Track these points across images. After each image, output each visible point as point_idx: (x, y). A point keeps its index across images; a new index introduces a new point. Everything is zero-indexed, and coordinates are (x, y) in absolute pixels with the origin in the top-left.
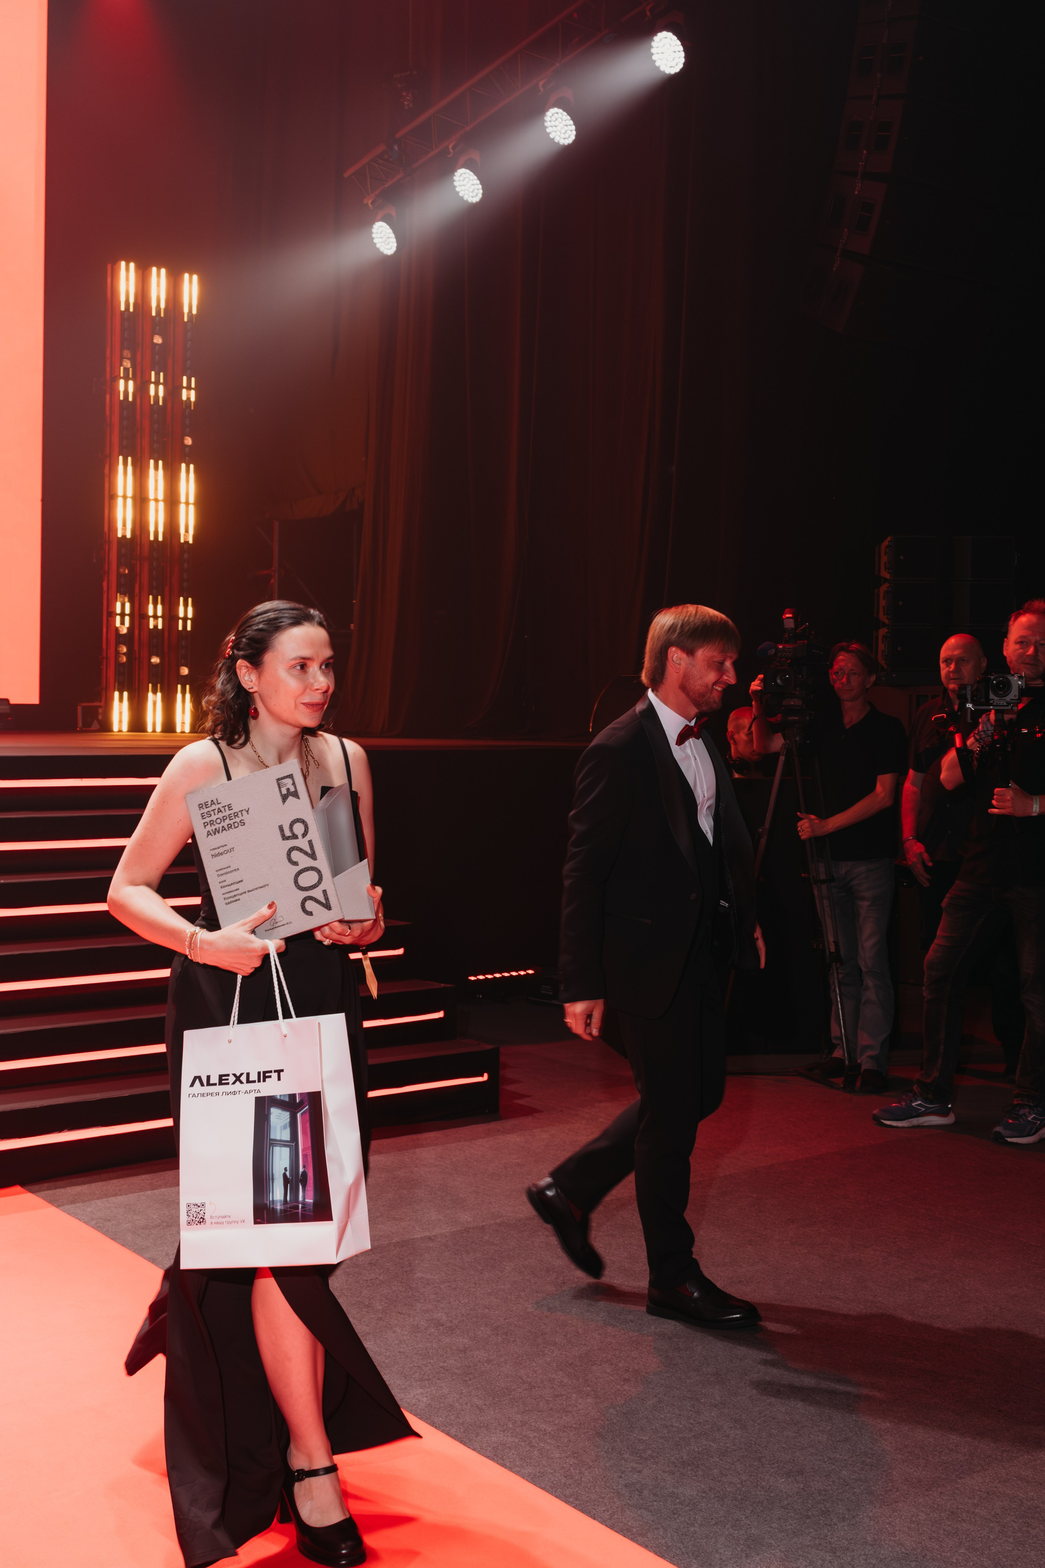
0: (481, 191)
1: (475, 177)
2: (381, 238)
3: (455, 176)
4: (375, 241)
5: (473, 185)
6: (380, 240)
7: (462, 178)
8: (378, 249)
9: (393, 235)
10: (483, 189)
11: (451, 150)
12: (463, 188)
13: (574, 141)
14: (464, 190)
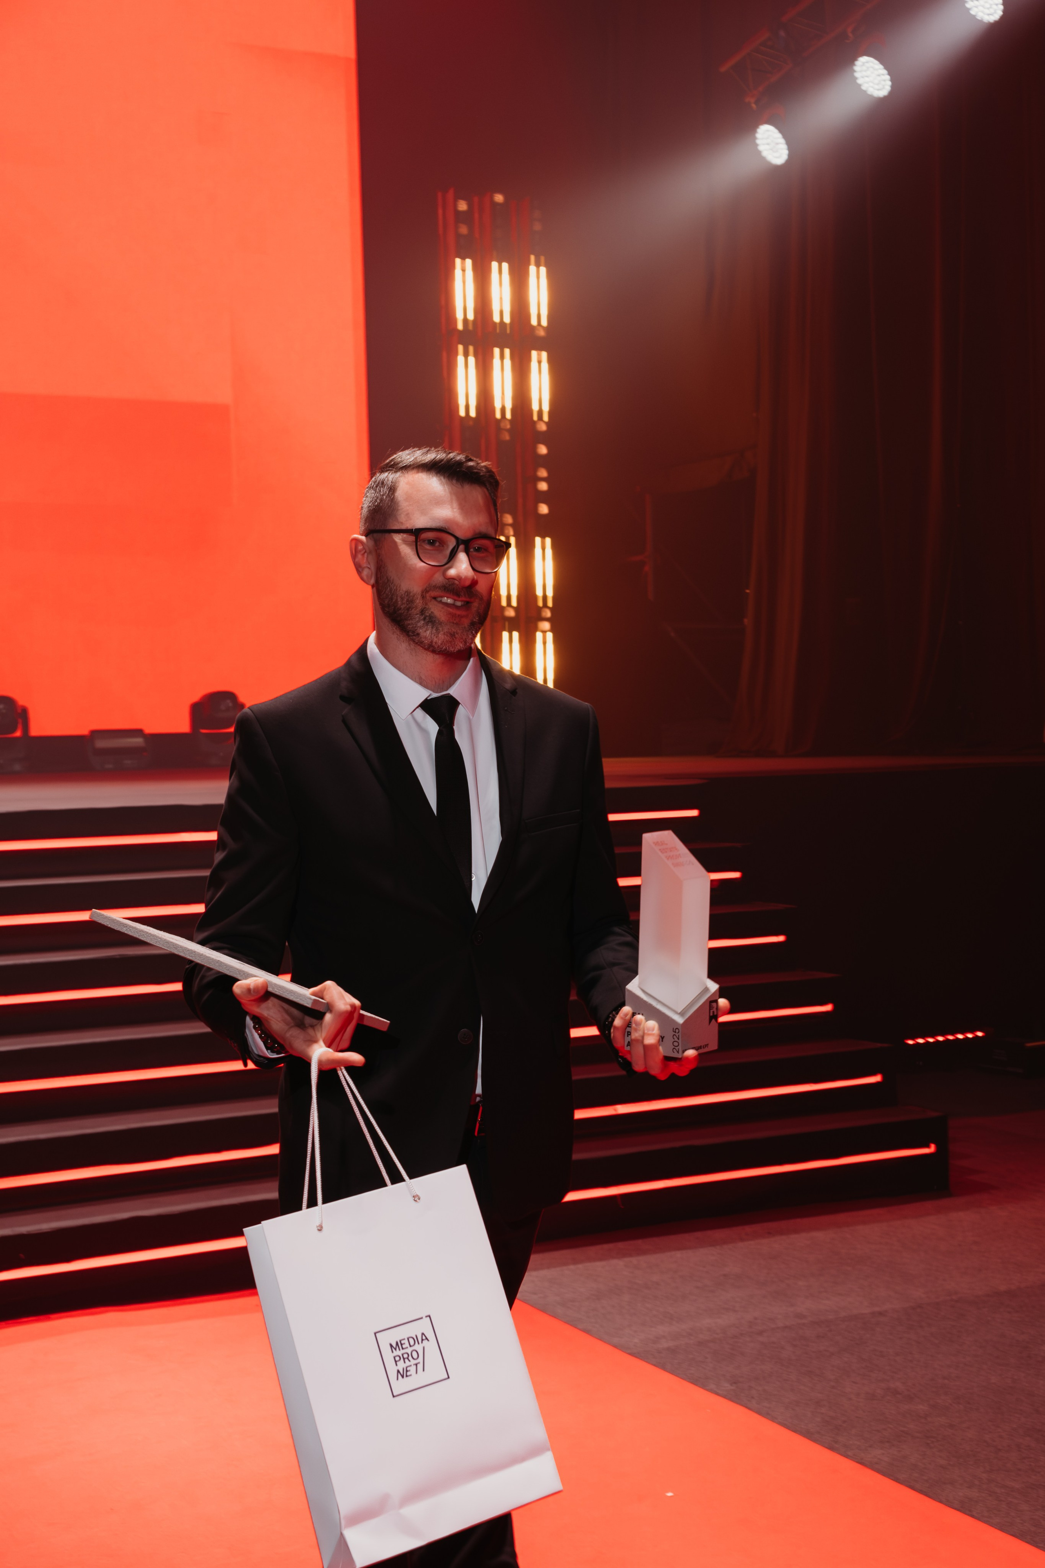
0: (889, 83)
1: (881, 67)
2: (768, 144)
3: (854, 65)
4: (761, 148)
5: (879, 75)
6: (767, 147)
7: (864, 68)
8: (764, 159)
9: (782, 141)
10: (892, 80)
11: (850, 35)
12: (867, 79)
13: (1002, 18)
14: (867, 83)
